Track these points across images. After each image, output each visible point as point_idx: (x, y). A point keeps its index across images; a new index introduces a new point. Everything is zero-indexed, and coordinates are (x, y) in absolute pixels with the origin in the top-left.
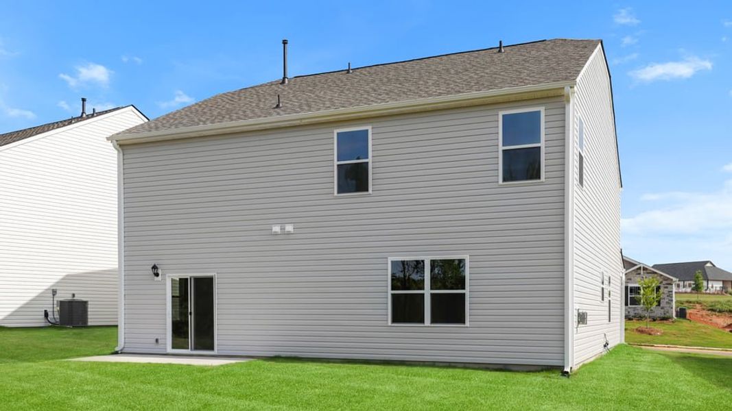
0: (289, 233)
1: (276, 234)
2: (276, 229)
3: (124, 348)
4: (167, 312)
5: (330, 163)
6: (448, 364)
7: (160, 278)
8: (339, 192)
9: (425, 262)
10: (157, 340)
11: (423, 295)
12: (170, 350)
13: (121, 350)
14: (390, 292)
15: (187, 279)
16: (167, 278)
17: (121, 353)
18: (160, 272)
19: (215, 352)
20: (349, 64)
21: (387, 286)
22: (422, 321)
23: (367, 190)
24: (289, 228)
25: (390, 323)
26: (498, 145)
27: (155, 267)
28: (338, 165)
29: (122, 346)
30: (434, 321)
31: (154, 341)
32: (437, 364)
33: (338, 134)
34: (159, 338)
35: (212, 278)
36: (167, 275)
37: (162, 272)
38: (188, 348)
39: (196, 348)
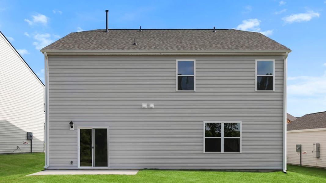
0: (152, 108)
1: (144, 108)
2: (145, 105)
3: (49, 166)
4: (78, 148)
5: (174, 75)
6: (231, 170)
7: (73, 129)
8: (178, 90)
9: (222, 124)
10: (72, 162)
11: (220, 139)
12: (79, 167)
13: (47, 168)
14: (205, 137)
15: (91, 129)
16: (78, 129)
17: (47, 170)
18: (73, 125)
19: (108, 168)
20: (140, 27)
21: (203, 135)
22: (220, 151)
23: (193, 90)
24: (152, 105)
25: (204, 152)
26: (255, 74)
27: (71, 123)
28: (178, 77)
29: (48, 166)
30: (225, 151)
31: (70, 162)
32: (226, 170)
33: (178, 61)
34: (73, 161)
35: (107, 129)
36: (78, 127)
37: (75, 126)
38: (92, 166)
39: (96, 166)
